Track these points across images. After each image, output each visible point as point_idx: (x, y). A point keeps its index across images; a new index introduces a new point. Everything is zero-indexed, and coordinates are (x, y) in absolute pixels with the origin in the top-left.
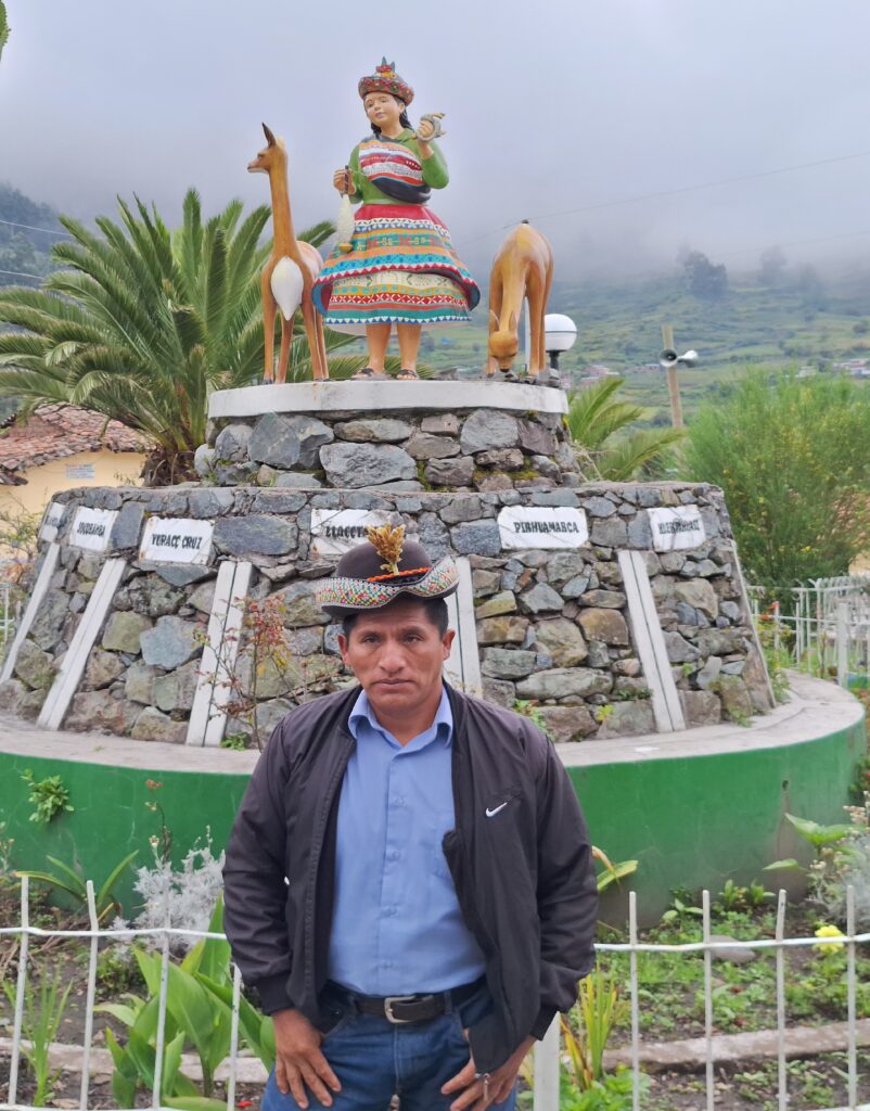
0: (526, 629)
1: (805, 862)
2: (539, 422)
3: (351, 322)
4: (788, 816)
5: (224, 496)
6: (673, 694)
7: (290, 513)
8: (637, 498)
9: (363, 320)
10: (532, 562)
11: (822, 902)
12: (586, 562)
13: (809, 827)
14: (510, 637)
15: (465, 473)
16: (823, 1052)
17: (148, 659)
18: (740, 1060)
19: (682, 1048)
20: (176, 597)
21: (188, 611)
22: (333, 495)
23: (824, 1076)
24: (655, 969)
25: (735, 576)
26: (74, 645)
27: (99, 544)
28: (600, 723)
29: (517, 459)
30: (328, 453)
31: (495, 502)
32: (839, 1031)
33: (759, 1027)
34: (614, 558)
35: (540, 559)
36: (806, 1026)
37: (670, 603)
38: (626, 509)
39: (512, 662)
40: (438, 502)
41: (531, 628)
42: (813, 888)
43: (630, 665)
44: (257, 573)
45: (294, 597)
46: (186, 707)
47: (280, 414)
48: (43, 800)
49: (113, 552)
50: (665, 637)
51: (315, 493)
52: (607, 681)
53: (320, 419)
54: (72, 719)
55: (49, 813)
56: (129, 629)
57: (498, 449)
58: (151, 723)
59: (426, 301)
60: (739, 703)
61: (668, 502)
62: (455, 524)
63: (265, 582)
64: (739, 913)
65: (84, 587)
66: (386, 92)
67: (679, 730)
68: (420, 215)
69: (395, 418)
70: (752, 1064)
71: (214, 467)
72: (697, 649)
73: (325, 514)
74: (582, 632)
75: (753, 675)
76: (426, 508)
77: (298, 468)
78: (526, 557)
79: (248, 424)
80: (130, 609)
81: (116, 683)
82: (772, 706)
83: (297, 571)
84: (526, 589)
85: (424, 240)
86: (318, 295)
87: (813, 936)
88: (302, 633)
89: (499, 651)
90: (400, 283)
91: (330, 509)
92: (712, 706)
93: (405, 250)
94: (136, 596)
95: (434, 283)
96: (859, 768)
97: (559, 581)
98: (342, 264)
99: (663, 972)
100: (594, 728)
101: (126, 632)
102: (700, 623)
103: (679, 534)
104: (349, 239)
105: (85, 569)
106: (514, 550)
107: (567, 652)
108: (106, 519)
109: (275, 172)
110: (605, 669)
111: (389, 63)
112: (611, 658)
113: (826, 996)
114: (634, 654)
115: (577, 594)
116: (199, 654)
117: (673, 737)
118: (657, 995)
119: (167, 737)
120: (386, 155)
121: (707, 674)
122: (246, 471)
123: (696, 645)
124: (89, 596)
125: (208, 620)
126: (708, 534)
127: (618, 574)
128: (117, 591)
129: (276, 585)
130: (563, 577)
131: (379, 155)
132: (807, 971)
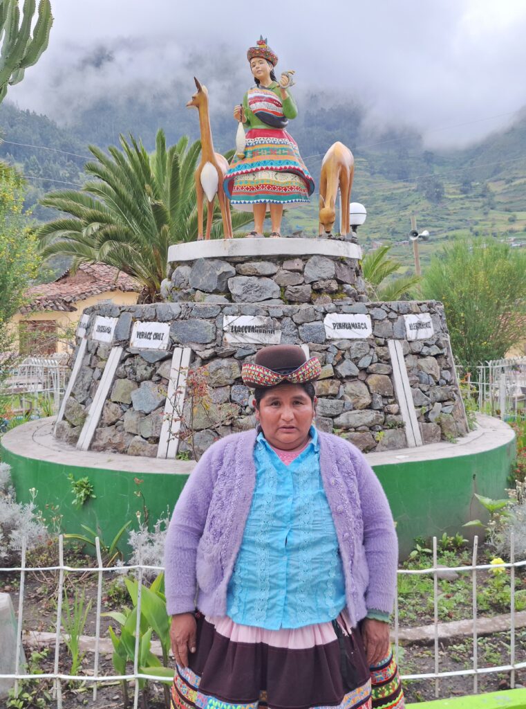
0: (339, 387)
1: (485, 522)
2: (346, 264)
3: (245, 203)
4: (476, 495)
5: (175, 308)
6: (416, 424)
7: (211, 318)
8: (398, 308)
9: (251, 202)
10: (342, 347)
11: (494, 545)
12: (371, 347)
13: (487, 501)
14: (331, 392)
15: (306, 294)
16: (494, 632)
17: (136, 407)
18: (451, 638)
19: (421, 631)
20: (150, 369)
21: (157, 378)
22: (234, 307)
23: (495, 646)
24: (406, 585)
25: (449, 355)
26: (95, 399)
27: (108, 338)
28: (378, 442)
29: (335, 286)
30: (233, 282)
31: (322, 311)
32: (503, 620)
33: (462, 618)
34: (386, 344)
35: (346, 345)
36: (485, 617)
37: (415, 371)
38: (392, 315)
39: (332, 406)
40: (292, 311)
41: (342, 386)
42: (488, 536)
43: (393, 408)
44: (194, 353)
45: (214, 369)
46: (157, 435)
47: (206, 259)
48: (79, 492)
49: (116, 343)
50: (412, 391)
51: (225, 306)
52: (381, 417)
53: (228, 262)
54: (95, 444)
55: (83, 499)
56: (125, 390)
57: (324, 280)
58: (138, 445)
59: (285, 190)
60: (450, 430)
61: (415, 311)
62: (301, 324)
63: (198, 360)
64: (450, 552)
65: (100, 364)
66: (262, 57)
67: (419, 446)
68: (282, 136)
69: (269, 261)
70: (457, 640)
71: (171, 292)
72: (429, 399)
73: (231, 318)
74: (369, 389)
75: (458, 414)
76: (285, 314)
77: (216, 292)
78: (339, 344)
79: (189, 265)
80: (126, 377)
81: (119, 422)
82: (468, 432)
83: (216, 353)
84: (339, 363)
85: (284, 152)
86: (227, 185)
87: (488, 563)
88: (220, 391)
89: (324, 400)
90: (271, 178)
91: (233, 315)
92: (436, 432)
93: (273, 157)
94: (128, 369)
95: (289, 179)
96: (512, 466)
97: (356, 358)
98: (239, 166)
99: (410, 586)
100: (375, 445)
101: (123, 391)
102: (431, 383)
103: (420, 330)
104: (243, 150)
105: (101, 354)
106: (333, 340)
107: (361, 401)
108: (112, 323)
109: (202, 108)
110: (380, 410)
111: (264, 39)
112: (383, 404)
113: (496, 600)
114: (396, 402)
115: (366, 367)
116: (163, 404)
117: (416, 450)
118: (408, 600)
119: (146, 453)
120: (263, 97)
121: (434, 413)
122: (188, 294)
123: (428, 396)
124: (103, 370)
125: (168, 383)
126: (435, 330)
127: (388, 354)
128: (119, 366)
129: (205, 361)
130: (359, 356)
131: (258, 97)
132: (486, 584)
